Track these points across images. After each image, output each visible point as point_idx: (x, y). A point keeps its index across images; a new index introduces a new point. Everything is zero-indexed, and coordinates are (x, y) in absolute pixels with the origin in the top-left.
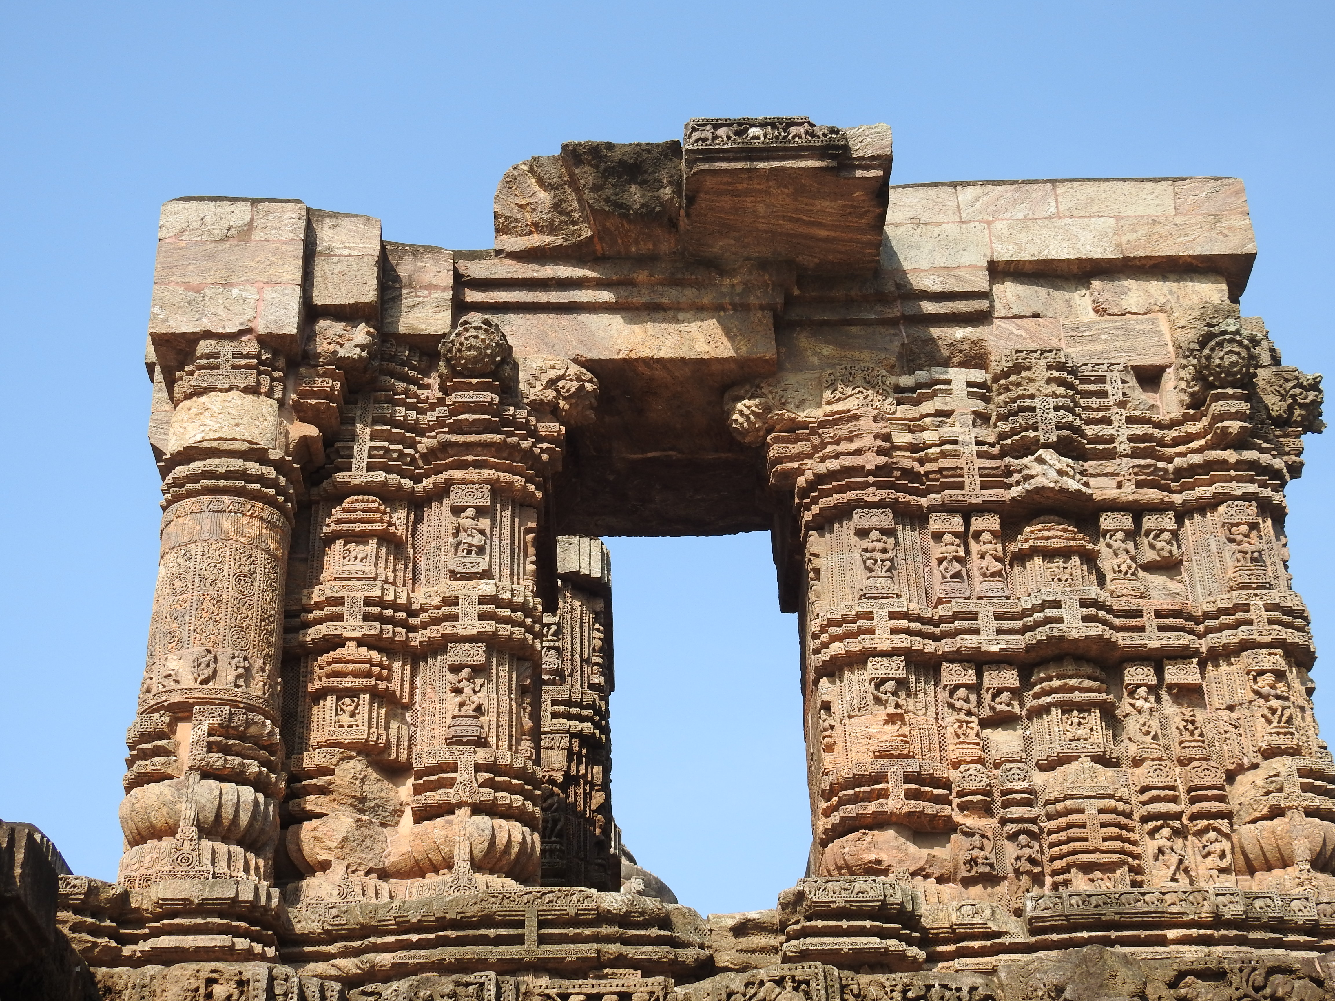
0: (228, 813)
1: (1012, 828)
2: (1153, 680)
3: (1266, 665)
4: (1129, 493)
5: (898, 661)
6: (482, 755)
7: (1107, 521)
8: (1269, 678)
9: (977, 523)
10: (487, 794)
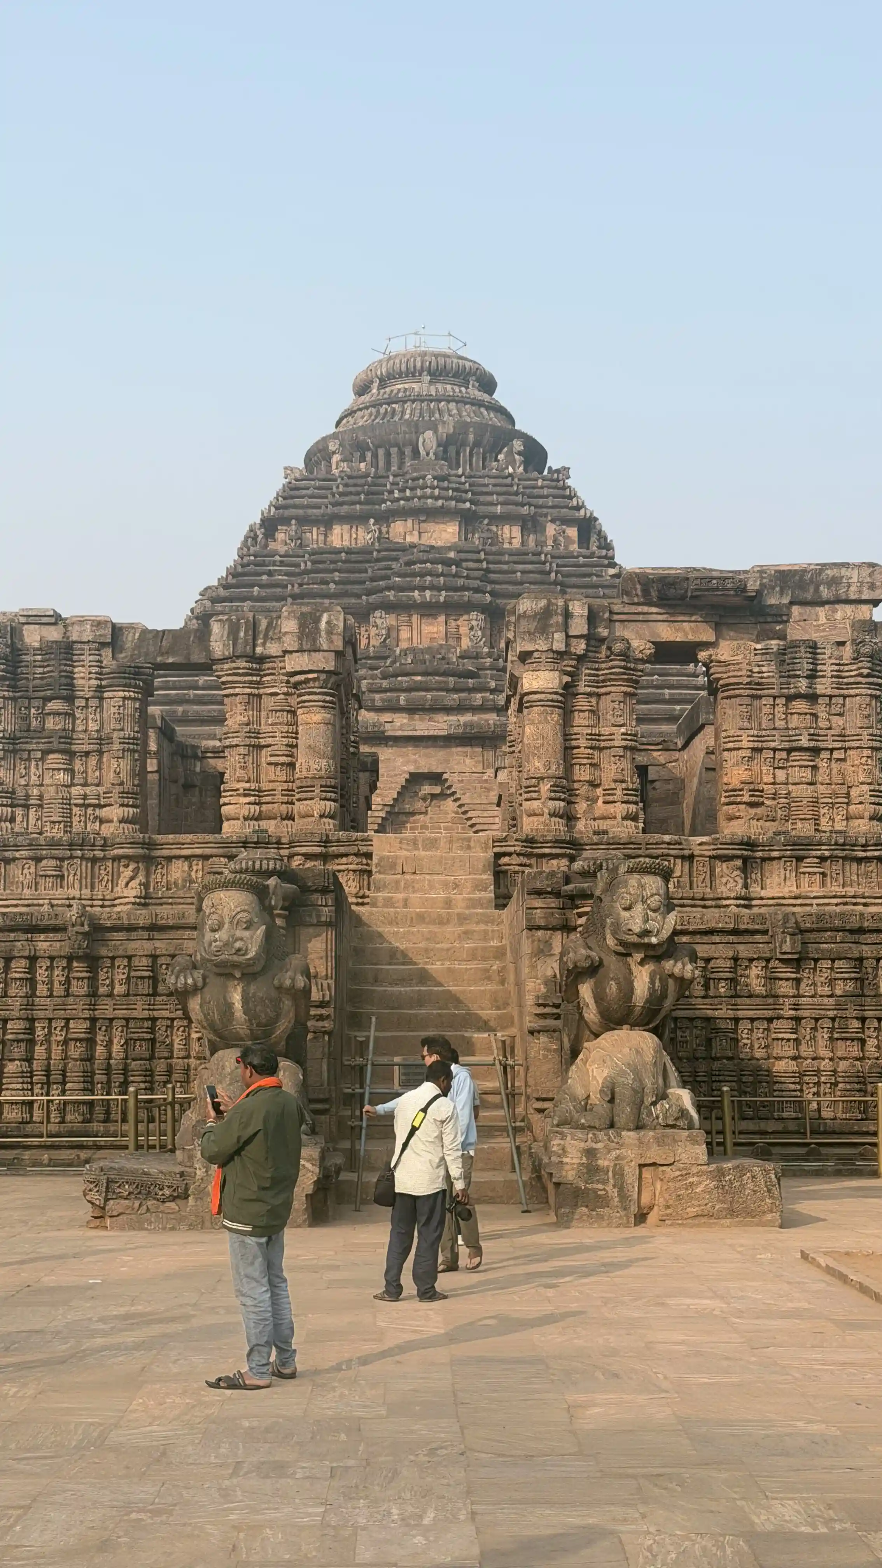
0: (557, 810)
1: (781, 806)
2: (829, 756)
3: (865, 754)
4: (828, 692)
5: (750, 751)
6: (624, 785)
7: (820, 701)
8: (865, 759)
9: (778, 701)
10: (626, 798)
